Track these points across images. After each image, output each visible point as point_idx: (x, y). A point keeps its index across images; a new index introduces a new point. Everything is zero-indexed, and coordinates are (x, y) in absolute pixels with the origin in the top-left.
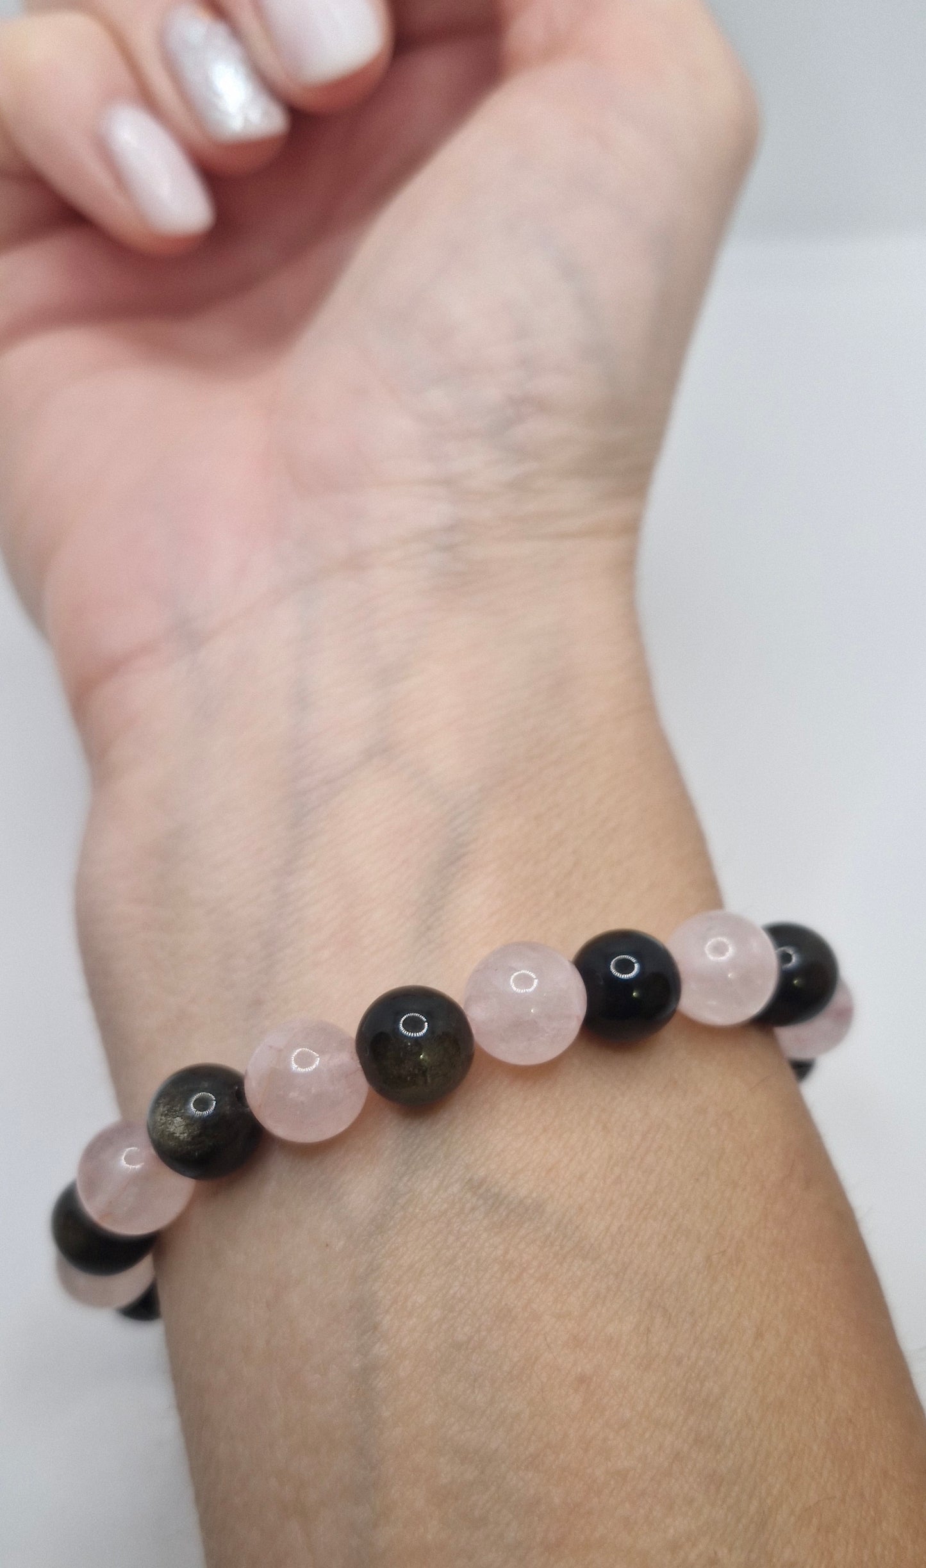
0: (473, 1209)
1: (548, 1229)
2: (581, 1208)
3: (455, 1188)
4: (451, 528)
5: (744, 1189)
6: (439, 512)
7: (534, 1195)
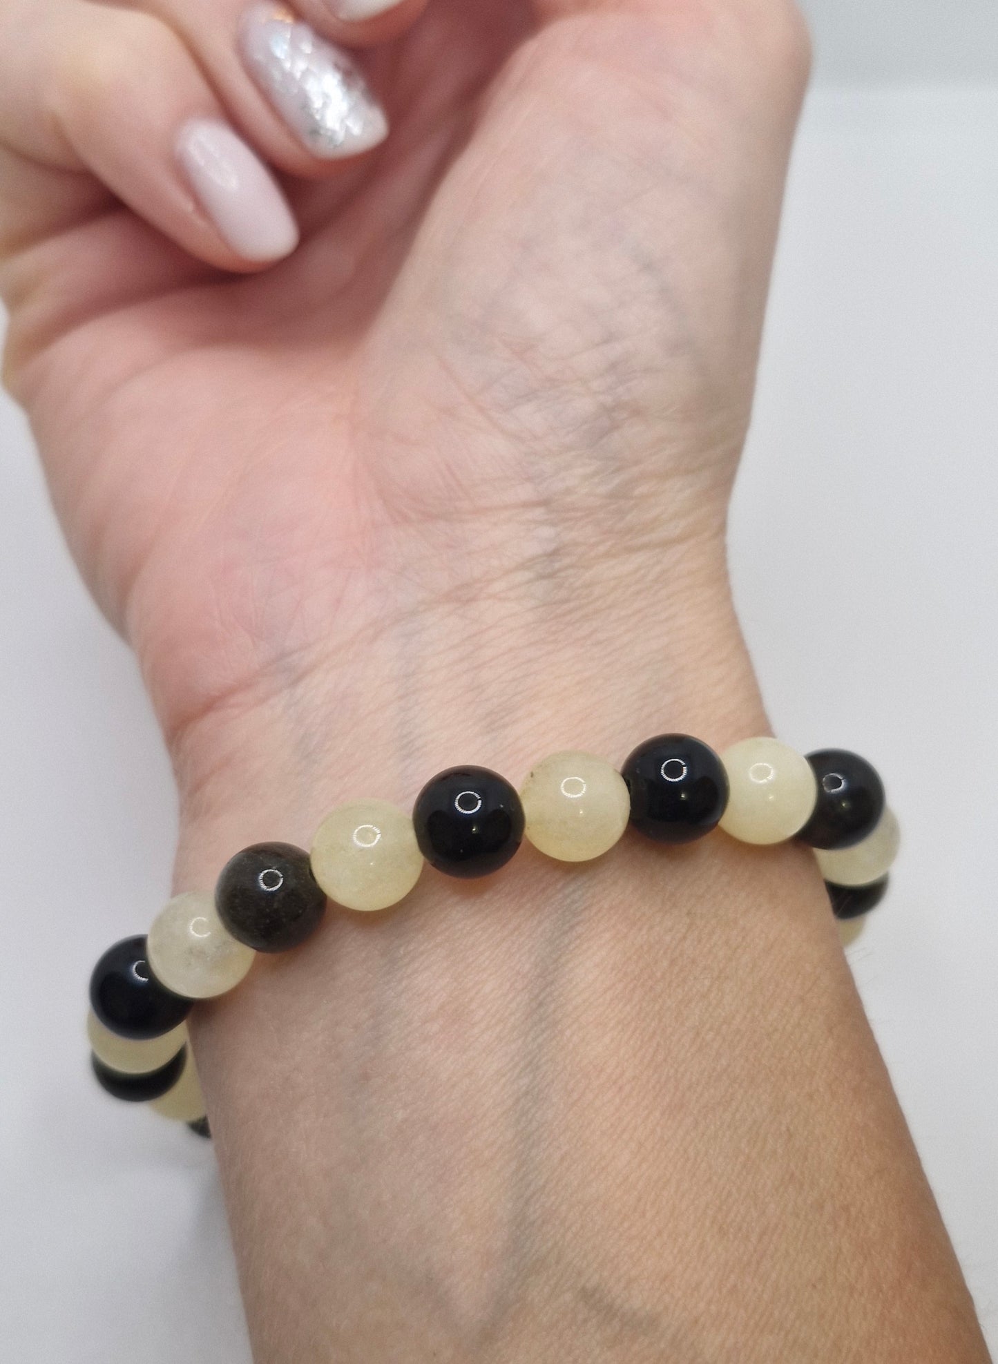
0: (585, 1321)
1: (662, 1346)
2: (696, 1321)
3: (568, 1296)
4: (554, 554)
5: (861, 1294)
6: (544, 536)
7: (648, 1307)
